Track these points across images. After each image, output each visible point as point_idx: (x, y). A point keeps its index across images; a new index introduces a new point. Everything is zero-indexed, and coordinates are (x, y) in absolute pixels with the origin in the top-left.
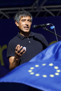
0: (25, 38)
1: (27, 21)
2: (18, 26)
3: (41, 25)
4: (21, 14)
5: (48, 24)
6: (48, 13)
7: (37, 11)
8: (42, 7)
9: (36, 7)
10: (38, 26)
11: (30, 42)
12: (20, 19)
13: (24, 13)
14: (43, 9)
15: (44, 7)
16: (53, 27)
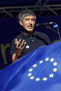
0: (28, 36)
1: (30, 20)
2: (22, 25)
3: (44, 24)
4: (24, 13)
5: (51, 23)
6: (51, 12)
7: (40, 9)
8: (45, 6)
9: (39, 6)
10: (41, 24)
11: (33, 41)
12: (24, 18)
13: (28, 12)
14: (46, 8)
15: (48, 6)
16: (56, 26)
